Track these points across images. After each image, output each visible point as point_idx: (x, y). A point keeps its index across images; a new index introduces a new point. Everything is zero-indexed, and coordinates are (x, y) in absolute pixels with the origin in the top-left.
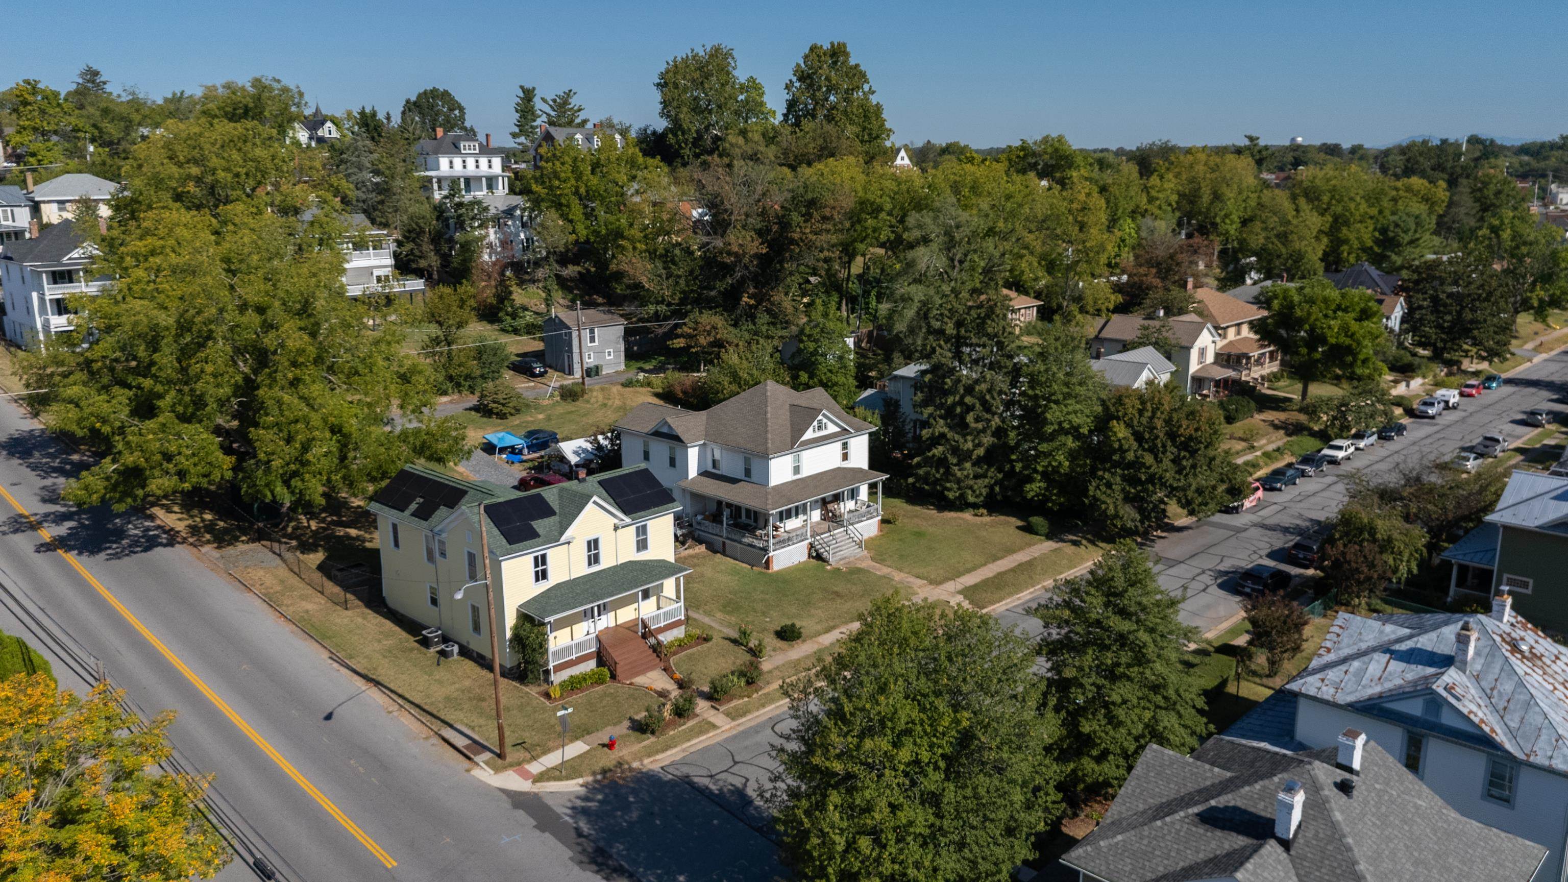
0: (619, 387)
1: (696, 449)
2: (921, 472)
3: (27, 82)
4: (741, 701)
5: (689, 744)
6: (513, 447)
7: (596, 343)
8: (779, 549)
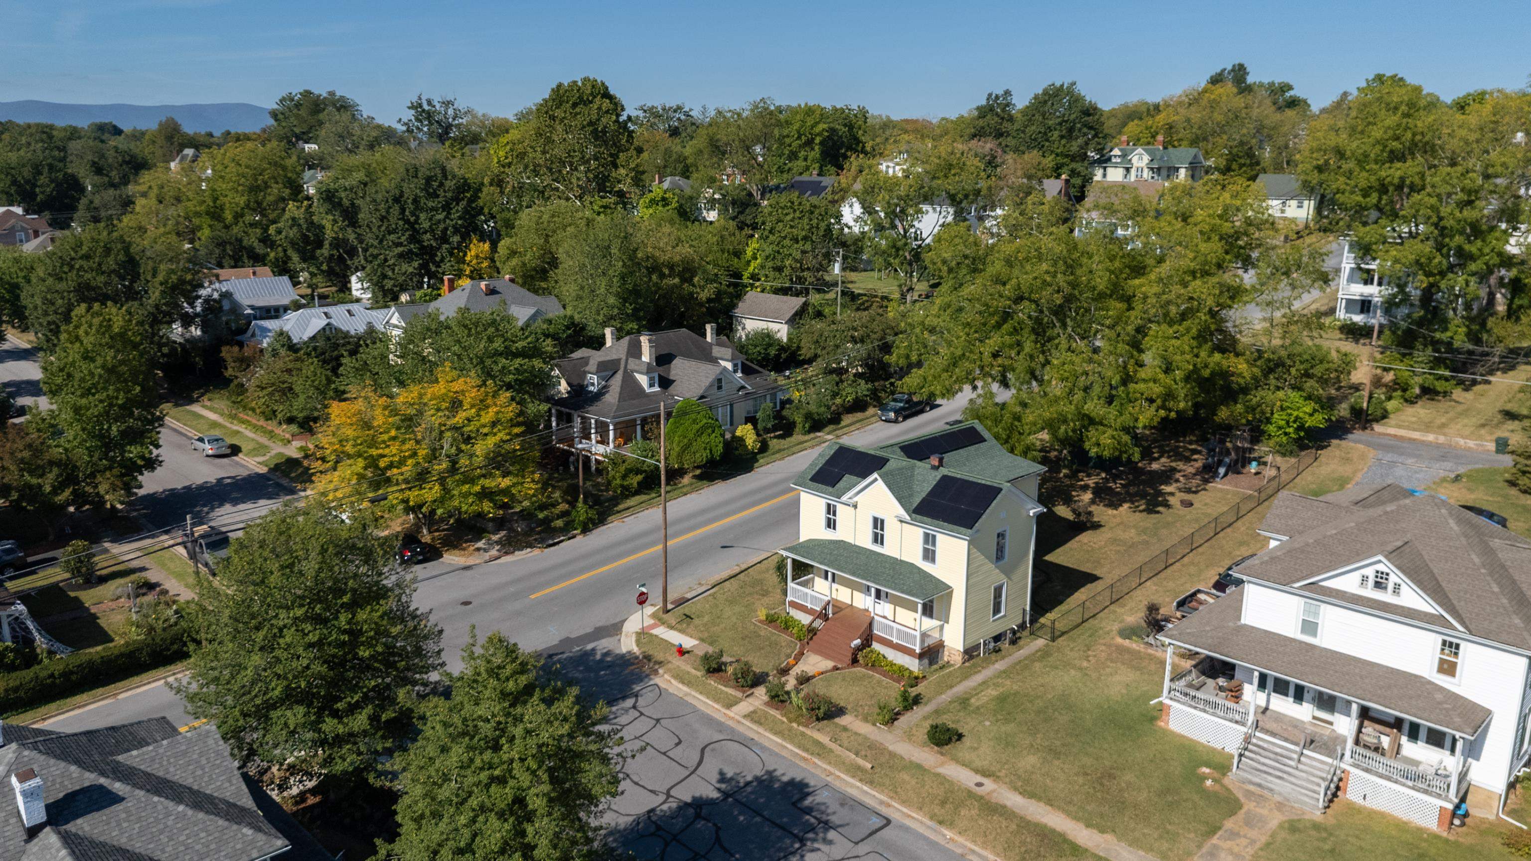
5: (697, 695)
8: (1184, 704)
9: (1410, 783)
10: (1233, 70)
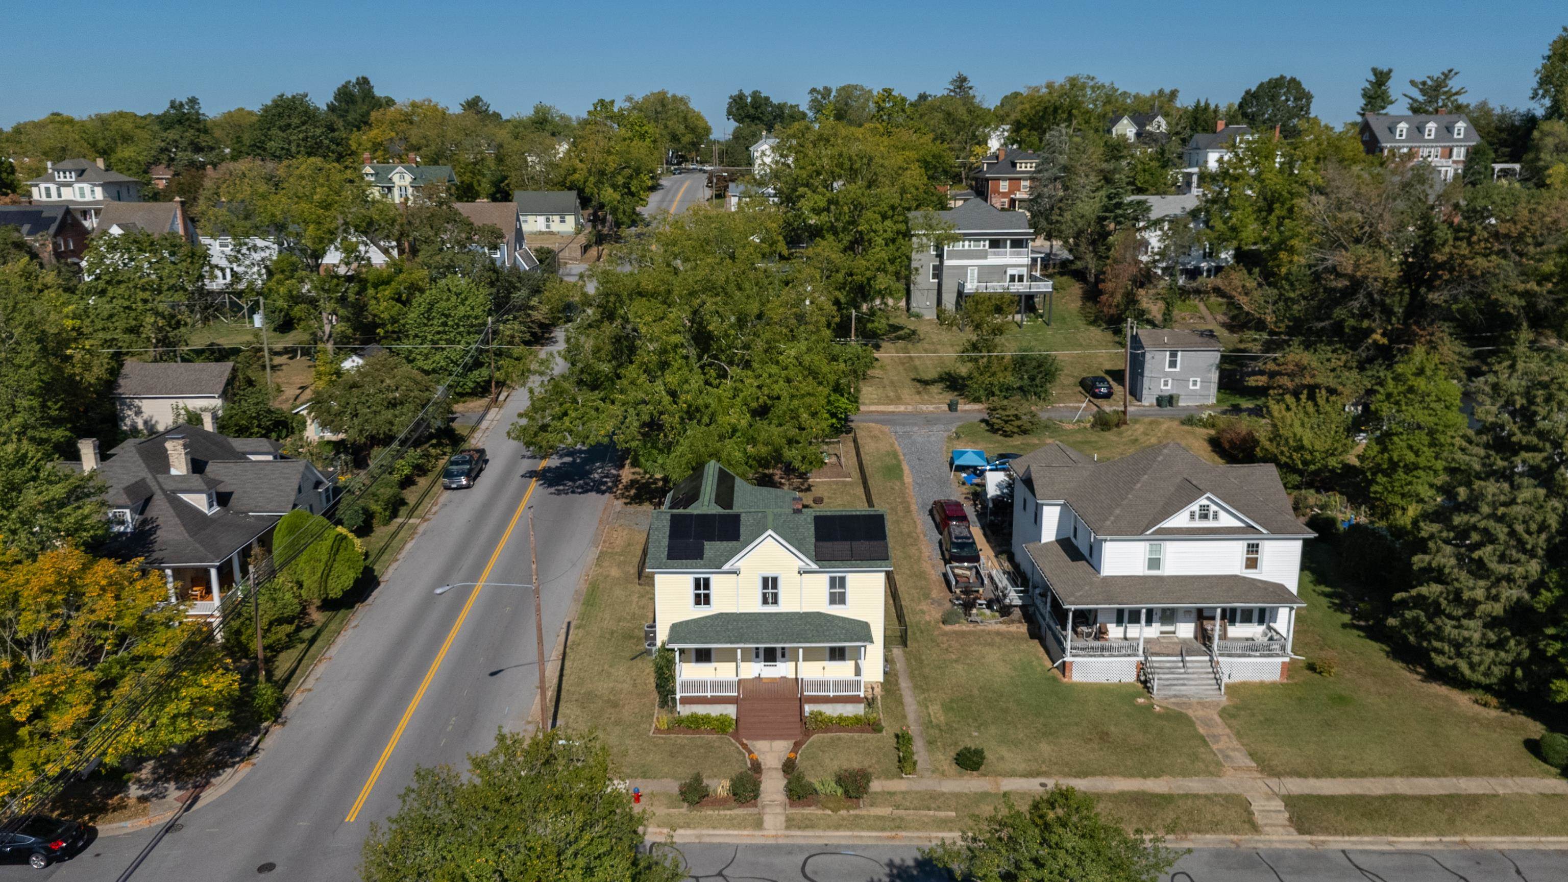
0: (1175, 424)
1: (1057, 510)
2: (1408, 614)
3: (884, 90)
4: (820, 812)
5: (711, 832)
6: (975, 468)
7: (1178, 369)
8: (1084, 656)
9: (1258, 654)
10: (358, 83)
